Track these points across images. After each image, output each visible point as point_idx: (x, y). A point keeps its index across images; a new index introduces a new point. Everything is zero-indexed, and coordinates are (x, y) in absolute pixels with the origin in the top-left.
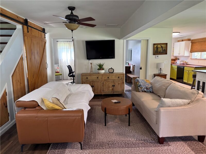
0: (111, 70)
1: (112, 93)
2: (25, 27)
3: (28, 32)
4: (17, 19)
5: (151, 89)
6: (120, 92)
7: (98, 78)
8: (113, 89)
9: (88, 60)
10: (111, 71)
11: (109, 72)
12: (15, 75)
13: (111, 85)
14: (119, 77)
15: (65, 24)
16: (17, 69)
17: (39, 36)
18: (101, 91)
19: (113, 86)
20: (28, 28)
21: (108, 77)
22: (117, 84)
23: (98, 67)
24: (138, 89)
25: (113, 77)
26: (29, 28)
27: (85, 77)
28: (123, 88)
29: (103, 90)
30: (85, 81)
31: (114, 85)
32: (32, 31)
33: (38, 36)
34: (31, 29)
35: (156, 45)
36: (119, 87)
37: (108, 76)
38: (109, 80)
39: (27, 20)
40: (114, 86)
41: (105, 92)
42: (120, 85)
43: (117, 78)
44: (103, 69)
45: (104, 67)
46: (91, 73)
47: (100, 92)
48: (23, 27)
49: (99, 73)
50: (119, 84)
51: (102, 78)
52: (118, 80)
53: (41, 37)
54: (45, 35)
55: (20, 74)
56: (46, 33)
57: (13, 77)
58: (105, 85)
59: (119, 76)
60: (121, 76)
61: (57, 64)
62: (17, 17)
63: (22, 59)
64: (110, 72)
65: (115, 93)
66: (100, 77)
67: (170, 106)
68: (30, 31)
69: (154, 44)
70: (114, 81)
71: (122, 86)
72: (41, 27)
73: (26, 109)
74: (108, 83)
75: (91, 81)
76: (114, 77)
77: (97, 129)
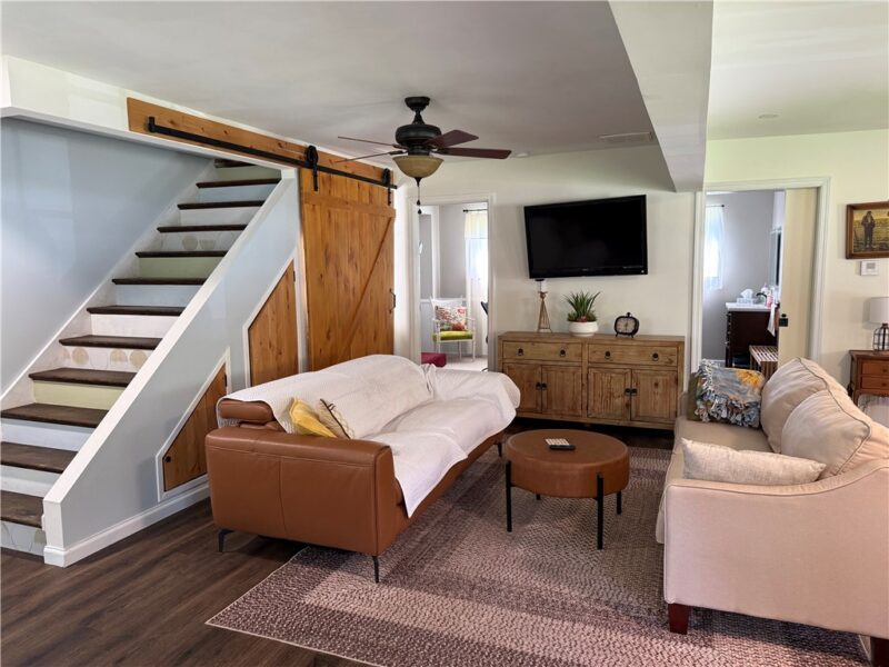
0: (626, 325)
1: (622, 423)
2: (307, 173)
3: (316, 188)
4: (279, 151)
5: (753, 411)
6: (663, 421)
7: (563, 352)
8: (628, 405)
9: (533, 280)
10: (628, 327)
11: (618, 333)
12: (257, 325)
13: (618, 388)
14: (656, 356)
15: (394, 159)
16: (268, 305)
17: (360, 199)
18: (574, 410)
19: (631, 392)
20: (315, 176)
21: (608, 354)
22: (645, 385)
23: (572, 310)
24: (696, 407)
25: (629, 354)
26: (321, 174)
27: (514, 348)
28: (673, 403)
29: (584, 406)
30: (511, 361)
31: (634, 387)
32: (330, 185)
33: (356, 199)
34: (330, 179)
35: (865, 213)
36: (658, 397)
37: (608, 349)
38: (612, 366)
39: (314, 148)
40: (635, 391)
41: (594, 415)
42: (660, 390)
43: (646, 360)
44: (591, 319)
45: (595, 309)
46: (542, 331)
47: (571, 413)
48: (299, 174)
49: (572, 335)
50: (656, 385)
51: (581, 355)
52: (654, 368)
53: (371, 201)
54: (389, 193)
55: (278, 326)
56: (396, 187)
57: (252, 331)
58: (591, 386)
59: (656, 350)
60: (668, 350)
61: (459, 297)
62: (280, 144)
63: (291, 276)
64: (622, 333)
65: (638, 424)
66: (571, 351)
67: (719, 477)
68: (323, 182)
69: (852, 208)
70: (632, 370)
71: (672, 395)
72: (374, 167)
73: (243, 426)
74: (605, 379)
75: (537, 366)
76: (632, 352)
77: (470, 536)
